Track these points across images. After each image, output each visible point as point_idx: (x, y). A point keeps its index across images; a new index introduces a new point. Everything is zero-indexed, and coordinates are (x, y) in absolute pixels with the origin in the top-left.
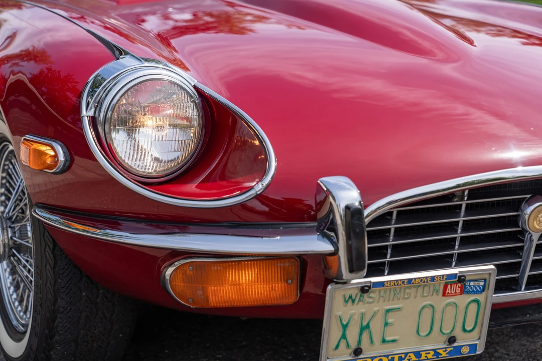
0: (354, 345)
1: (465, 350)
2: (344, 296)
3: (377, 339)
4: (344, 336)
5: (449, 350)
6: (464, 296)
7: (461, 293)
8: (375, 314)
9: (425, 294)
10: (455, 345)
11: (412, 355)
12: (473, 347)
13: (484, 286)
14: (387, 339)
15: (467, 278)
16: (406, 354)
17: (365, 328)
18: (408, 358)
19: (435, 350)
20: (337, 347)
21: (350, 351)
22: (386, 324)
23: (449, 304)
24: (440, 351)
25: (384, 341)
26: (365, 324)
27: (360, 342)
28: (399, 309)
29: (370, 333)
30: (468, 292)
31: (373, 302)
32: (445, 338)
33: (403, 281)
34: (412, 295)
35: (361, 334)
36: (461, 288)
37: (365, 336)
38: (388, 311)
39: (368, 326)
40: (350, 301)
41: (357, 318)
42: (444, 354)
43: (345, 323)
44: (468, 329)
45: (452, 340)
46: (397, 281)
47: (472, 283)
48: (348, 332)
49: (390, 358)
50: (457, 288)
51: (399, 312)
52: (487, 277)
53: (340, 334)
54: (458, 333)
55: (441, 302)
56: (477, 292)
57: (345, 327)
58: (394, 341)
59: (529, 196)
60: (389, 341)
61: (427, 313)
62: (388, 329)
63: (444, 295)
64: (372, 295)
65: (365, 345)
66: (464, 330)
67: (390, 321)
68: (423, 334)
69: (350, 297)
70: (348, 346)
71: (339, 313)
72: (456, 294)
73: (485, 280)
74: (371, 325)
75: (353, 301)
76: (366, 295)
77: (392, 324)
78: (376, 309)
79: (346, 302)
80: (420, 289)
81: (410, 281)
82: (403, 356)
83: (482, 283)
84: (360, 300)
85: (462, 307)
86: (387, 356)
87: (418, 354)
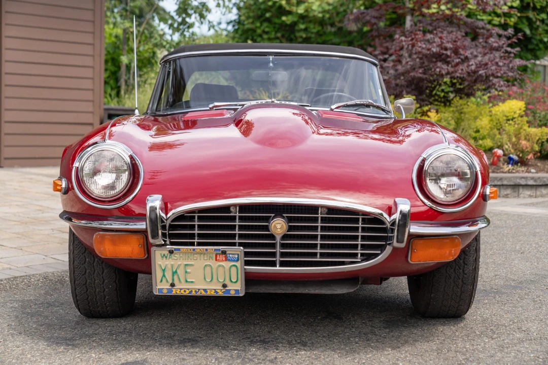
0: (170, 282)
1: (233, 293)
2: (161, 254)
3: (182, 280)
4: (164, 276)
5: (223, 291)
6: (227, 262)
7: (226, 260)
8: (179, 266)
9: (205, 259)
10: (227, 288)
11: (202, 290)
12: (237, 291)
13: (238, 258)
14: (188, 280)
15: (227, 253)
16: (199, 290)
17: (174, 273)
19: (215, 290)
20: (161, 281)
21: (169, 284)
22: (186, 272)
23: (219, 266)
24: (218, 291)
25: (186, 281)
26: (174, 270)
27: (173, 280)
28: (192, 265)
29: (178, 275)
30: (229, 260)
31: (177, 259)
32: (220, 284)
33: (191, 249)
34: (199, 258)
35: (173, 276)
36: (225, 257)
37: (176, 277)
38: (186, 265)
39: (176, 272)
40: (164, 258)
41: (169, 266)
42: (220, 293)
43: (163, 268)
44: (233, 281)
45: (225, 286)
46: (187, 249)
47: (231, 255)
48: (166, 274)
49: (190, 290)
50: (222, 257)
51: (192, 267)
52: (239, 253)
53: (162, 274)
54: (227, 282)
55: (215, 264)
56: (234, 261)
57: (164, 271)
58: (192, 282)
59: (273, 215)
60: (189, 282)
61: (208, 269)
62: (188, 276)
63: (216, 260)
64: (176, 255)
65: (176, 282)
66: (231, 281)
67: (188, 270)
68: (208, 280)
69: (164, 255)
70: (167, 281)
71: (160, 263)
72: (223, 261)
73: (238, 255)
74: (178, 271)
75: (166, 257)
76: (172, 255)
77: (189, 273)
78: (179, 263)
79: (162, 257)
80: (202, 255)
81: (194, 249)
82: (197, 290)
83: (237, 256)
84: (170, 258)
85: (227, 269)
86: (188, 289)
87: (205, 290)
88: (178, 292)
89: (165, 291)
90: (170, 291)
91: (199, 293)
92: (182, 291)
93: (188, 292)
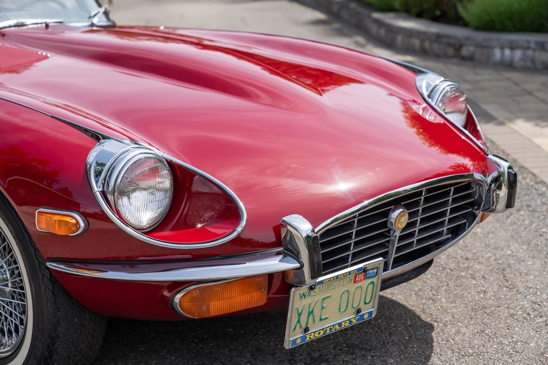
0: (304, 326)
1: (366, 316)
2: (300, 294)
3: (317, 319)
4: (299, 321)
5: (357, 318)
6: (366, 280)
7: (364, 279)
8: (316, 303)
9: (344, 284)
10: (361, 314)
11: (337, 325)
12: (370, 313)
13: (377, 272)
14: (323, 318)
15: (368, 269)
16: (334, 326)
17: (311, 313)
18: (334, 328)
19: (349, 320)
20: (295, 329)
21: (302, 330)
22: (323, 308)
23: (357, 288)
24: (352, 320)
25: (321, 320)
27: (307, 323)
28: (330, 297)
29: (313, 316)
30: (368, 278)
31: (315, 295)
32: (354, 311)
33: (333, 278)
34: (337, 286)
35: (308, 317)
36: (364, 276)
37: (311, 318)
38: (324, 299)
39: (312, 311)
40: (303, 297)
41: (307, 308)
42: (354, 321)
43: (300, 312)
44: (367, 302)
45: (359, 311)
46: (330, 278)
47: (370, 272)
48: (301, 318)
49: (324, 330)
50: (362, 276)
51: (329, 299)
52: (378, 265)
53: (297, 320)
54: (362, 306)
55: (353, 287)
56: (373, 277)
57: (300, 315)
58: (326, 318)
59: (393, 207)
60: (323, 319)
61: (345, 296)
62: (323, 311)
63: (355, 282)
64: (316, 290)
65: (310, 325)
66: (365, 303)
67: (324, 305)
68: (343, 310)
69: (303, 294)
70: (301, 327)
71: (297, 306)
72: (361, 280)
73: (377, 268)
74: (314, 310)
75: (305, 296)
76: (312, 291)
77: (325, 308)
78: (317, 299)
79: (301, 298)
80: (342, 281)
81: (337, 277)
82: (332, 327)
83: (376, 270)
84: (308, 295)
85: (364, 289)
86: (323, 329)
87: (340, 324)
88: (312, 337)
89: (299, 341)
90: (304, 338)
91: (334, 330)
92: (317, 335)
93: (322, 332)
